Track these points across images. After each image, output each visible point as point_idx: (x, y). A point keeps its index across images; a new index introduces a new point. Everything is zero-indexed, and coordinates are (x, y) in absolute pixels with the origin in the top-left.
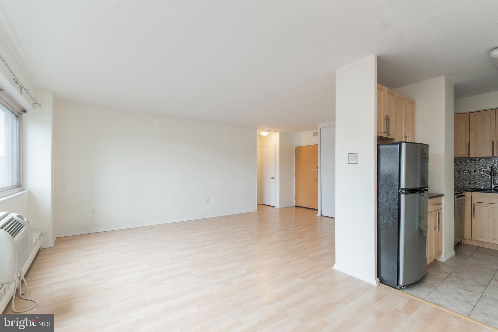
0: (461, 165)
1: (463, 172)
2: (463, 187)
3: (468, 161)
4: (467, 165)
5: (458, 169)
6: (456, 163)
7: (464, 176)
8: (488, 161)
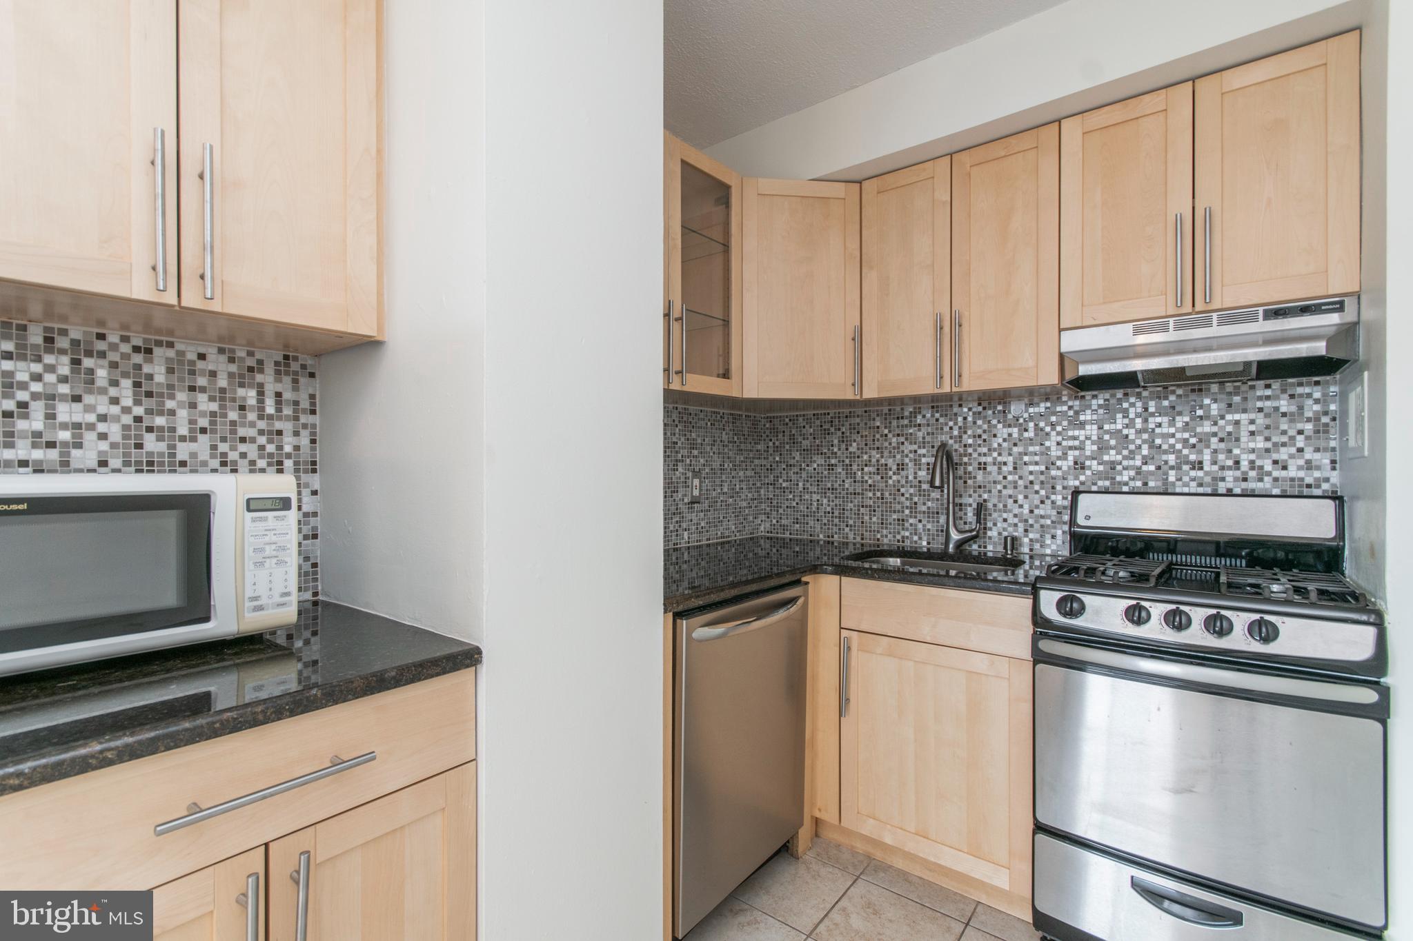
0: (855, 441)
1: (863, 469)
2: (862, 539)
3: (878, 418)
4: (874, 440)
5: (847, 457)
6: (839, 429)
7: (866, 490)
8: (942, 420)
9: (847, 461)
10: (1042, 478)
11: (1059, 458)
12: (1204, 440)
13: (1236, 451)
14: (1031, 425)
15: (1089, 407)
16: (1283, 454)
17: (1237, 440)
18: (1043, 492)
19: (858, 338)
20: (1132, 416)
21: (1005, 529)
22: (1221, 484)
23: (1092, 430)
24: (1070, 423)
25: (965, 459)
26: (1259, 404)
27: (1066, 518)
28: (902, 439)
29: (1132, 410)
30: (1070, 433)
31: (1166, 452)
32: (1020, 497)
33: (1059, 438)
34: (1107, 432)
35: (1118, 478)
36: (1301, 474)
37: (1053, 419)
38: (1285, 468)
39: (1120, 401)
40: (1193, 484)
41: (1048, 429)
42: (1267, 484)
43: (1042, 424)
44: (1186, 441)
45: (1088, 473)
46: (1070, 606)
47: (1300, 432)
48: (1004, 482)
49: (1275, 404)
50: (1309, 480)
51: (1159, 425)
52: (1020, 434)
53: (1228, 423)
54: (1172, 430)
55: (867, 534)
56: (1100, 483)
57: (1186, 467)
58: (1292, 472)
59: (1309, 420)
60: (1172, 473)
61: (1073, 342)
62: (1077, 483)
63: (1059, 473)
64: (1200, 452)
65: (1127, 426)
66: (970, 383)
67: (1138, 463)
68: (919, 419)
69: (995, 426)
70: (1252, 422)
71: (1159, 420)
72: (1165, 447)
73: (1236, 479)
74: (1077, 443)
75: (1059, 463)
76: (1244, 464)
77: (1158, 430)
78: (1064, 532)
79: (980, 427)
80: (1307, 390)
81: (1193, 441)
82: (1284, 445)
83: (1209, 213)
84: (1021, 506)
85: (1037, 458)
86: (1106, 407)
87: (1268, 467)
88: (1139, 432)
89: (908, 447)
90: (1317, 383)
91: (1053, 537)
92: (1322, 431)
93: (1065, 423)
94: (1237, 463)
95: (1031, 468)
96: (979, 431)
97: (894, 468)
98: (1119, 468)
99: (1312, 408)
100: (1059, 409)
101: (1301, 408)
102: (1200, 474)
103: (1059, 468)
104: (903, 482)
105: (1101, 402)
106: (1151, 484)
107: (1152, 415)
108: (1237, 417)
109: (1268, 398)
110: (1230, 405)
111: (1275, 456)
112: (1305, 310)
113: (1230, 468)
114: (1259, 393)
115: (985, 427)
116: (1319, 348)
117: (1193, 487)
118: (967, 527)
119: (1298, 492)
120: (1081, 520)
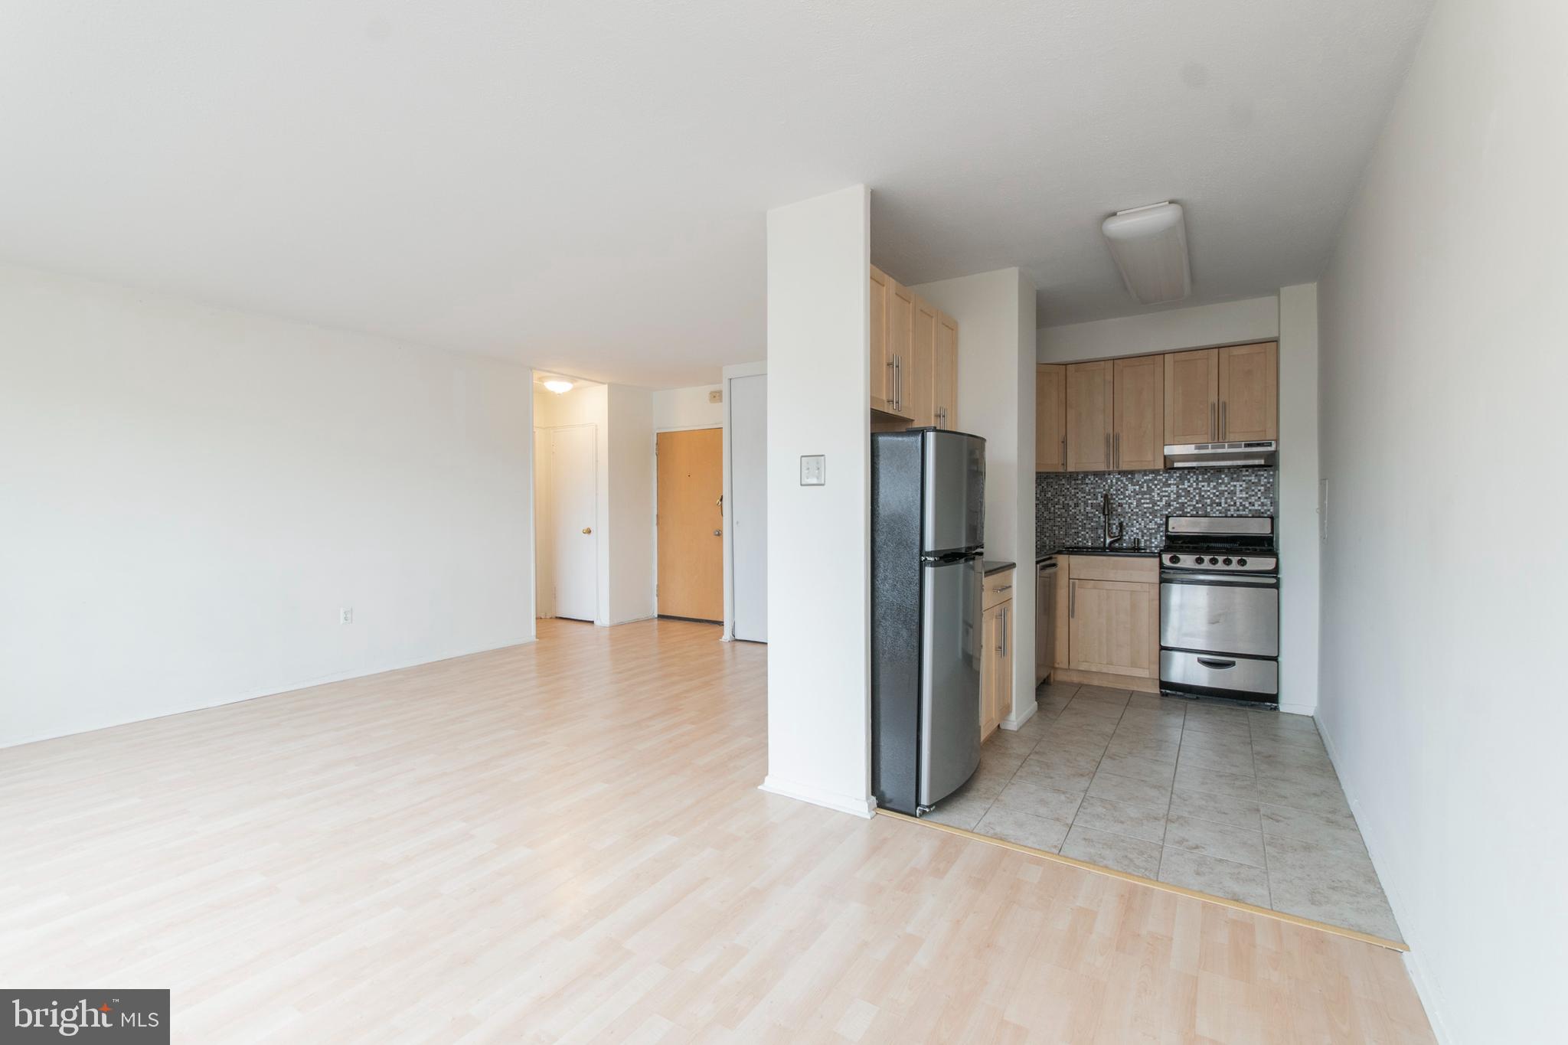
0: (1049, 491)
1: (1054, 506)
2: (1054, 543)
3: (1063, 480)
4: (1061, 491)
5: (1044, 500)
7: (1057, 517)
8: (1099, 481)
9: (1045, 502)
10: (1151, 510)
11: (1158, 501)
12: (1222, 493)
13: (1235, 498)
14: (1145, 485)
15: (1172, 477)
16: (1253, 499)
17: (1235, 493)
18: (1151, 517)
19: (1065, 442)
20: (1191, 482)
21: (1132, 536)
22: (1229, 513)
23: (1174, 488)
24: (1164, 484)
25: (1112, 501)
26: (1244, 478)
27: (1163, 529)
28: (1078, 491)
29: (1191, 479)
30: (1164, 489)
31: (1206, 498)
32: (1140, 519)
33: (1159, 492)
34: (1181, 489)
35: (1186, 510)
36: (1260, 508)
37: (1156, 482)
38: (1254, 505)
39: (1186, 475)
40: (1218, 513)
41: (1153, 487)
42: (1246, 512)
43: (1150, 485)
44: (1214, 493)
45: (1172, 508)
46: (1175, 560)
47: (1259, 490)
48: (1132, 513)
49: (1250, 478)
50: (1262, 511)
51: (1203, 486)
52: (1140, 489)
53: (1232, 486)
54: (1209, 489)
55: (1057, 541)
56: (1178, 512)
57: (1215, 505)
58: (1256, 507)
59: (1262, 486)
60: (1209, 507)
61: (1169, 450)
62: (1167, 513)
63: (1159, 508)
64: (1220, 499)
65: (1189, 486)
66: (1124, 467)
67: (1194, 503)
68: (1087, 481)
69: (1127, 485)
70: (1241, 486)
71: (1203, 484)
72: (1206, 496)
73: (1235, 510)
74: (1167, 494)
75: (1158, 503)
76: (1238, 504)
77: (1203, 489)
78: (1161, 536)
79: (1119, 485)
80: (1262, 473)
81: (1217, 493)
82: (1253, 496)
83: (1225, 404)
84: (1140, 524)
85: (1148, 501)
86: (1180, 477)
87: (1247, 505)
88: (1195, 489)
89: (1080, 495)
90: (1266, 470)
91: (1156, 538)
92: (1267, 490)
93: (1161, 484)
94: (1235, 503)
95: (1145, 506)
96: (1119, 487)
97: (1073, 506)
98: (1186, 505)
99: (1264, 481)
100: (1158, 477)
101: (1260, 480)
102: (1220, 508)
103: (1159, 506)
104: (1078, 513)
105: (1178, 475)
106: (1200, 513)
107: (1201, 482)
108: (1235, 483)
109: (1247, 476)
110: (1232, 478)
111: (1250, 501)
112: (1258, 445)
113: (1232, 505)
114: (1244, 473)
115: (1122, 485)
116: (1262, 462)
117: (1217, 514)
118: (1112, 535)
119: (1258, 515)
120: (1170, 529)
